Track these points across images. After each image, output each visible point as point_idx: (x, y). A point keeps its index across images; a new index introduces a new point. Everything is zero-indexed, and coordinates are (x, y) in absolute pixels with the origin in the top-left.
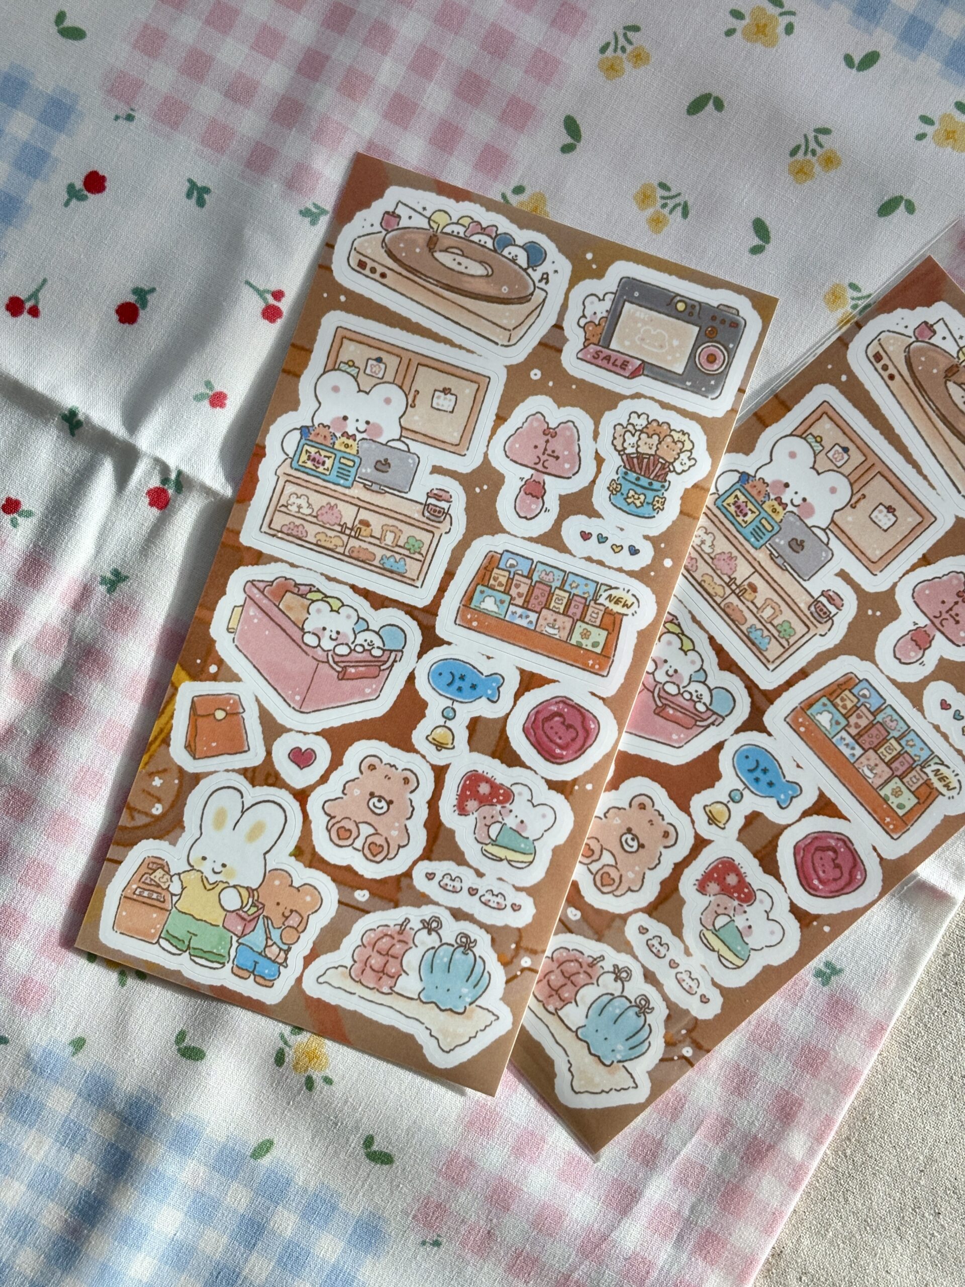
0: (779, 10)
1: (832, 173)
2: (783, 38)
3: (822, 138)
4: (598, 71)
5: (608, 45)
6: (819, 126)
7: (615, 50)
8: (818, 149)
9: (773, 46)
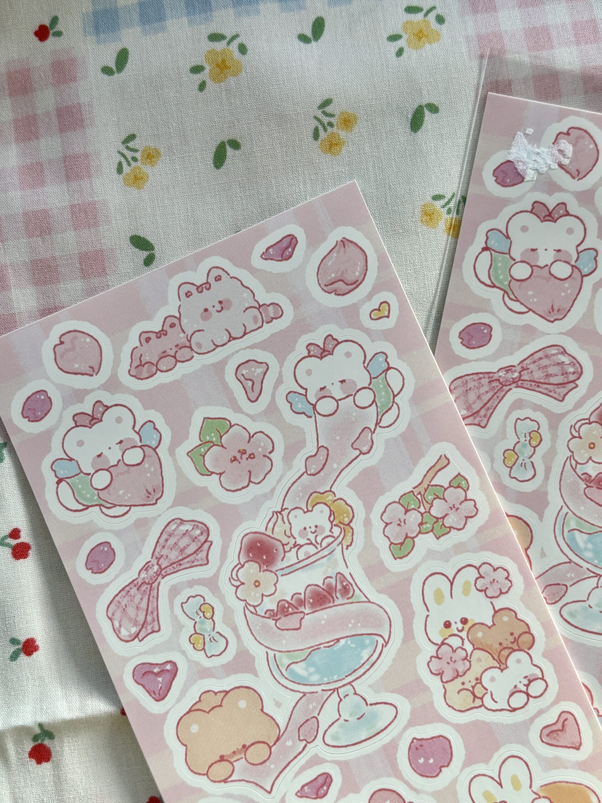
0: (224, 42)
1: (356, 129)
2: (244, 59)
3: (328, 109)
4: (129, 189)
5: (120, 164)
6: (319, 102)
7: (129, 164)
8: (332, 120)
9: (241, 71)
